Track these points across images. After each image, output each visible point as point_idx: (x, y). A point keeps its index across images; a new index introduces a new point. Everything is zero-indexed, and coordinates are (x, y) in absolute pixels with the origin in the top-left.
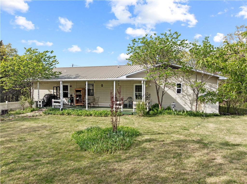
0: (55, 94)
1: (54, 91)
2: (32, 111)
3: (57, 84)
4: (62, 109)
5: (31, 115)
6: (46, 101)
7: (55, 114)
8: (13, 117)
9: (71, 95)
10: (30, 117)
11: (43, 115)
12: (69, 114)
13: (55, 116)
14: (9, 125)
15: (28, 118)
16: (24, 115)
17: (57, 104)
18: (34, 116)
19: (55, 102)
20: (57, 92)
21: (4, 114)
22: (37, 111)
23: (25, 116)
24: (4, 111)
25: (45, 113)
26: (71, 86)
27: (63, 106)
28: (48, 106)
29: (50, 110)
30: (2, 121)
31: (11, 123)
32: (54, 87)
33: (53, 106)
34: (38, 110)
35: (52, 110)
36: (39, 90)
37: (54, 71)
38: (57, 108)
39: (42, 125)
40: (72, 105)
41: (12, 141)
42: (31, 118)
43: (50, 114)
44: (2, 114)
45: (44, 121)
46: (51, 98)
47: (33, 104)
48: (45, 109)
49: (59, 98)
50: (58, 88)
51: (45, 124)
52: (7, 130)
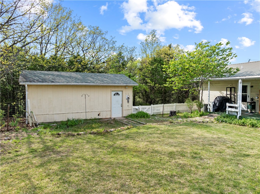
0: (229, 96)
1: (227, 93)
2: (201, 116)
3: (231, 85)
4: (241, 118)
5: (201, 121)
6: (217, 105)
7: (231, 123)
8: (181, 120)
9: (251, 99)
10: (200, 123)
11: (215, 122)
12: (253, 126)
13: (231, 125)
14: (178, 129)
15: (198, 124)
16: (193, 119)
17: (233, 110)
18: (204, 123)
19: (230, 107)
20: (231, 94)
21: (172, 116)
22: (206, 116)
23: (194, 121)
24: (172, 112)
25: (217, 120)
26: (252, 87)
27: (242, 113)
28: (219, 111)
29: (224, 117)
30: (171, 123)
31: (180, 127)
32: (227, 88)
33: (227, 112)
34: (208, 115)
35: (227, 118)
36: (210, 92)
37: (229, 67)
38: (233, 115)
39: (218, 138)
40: (253, 113)
41: (185, 156)
42: (201, 125)
43: (224, 122)
44: (171, 115)
45: (219, 131)
46: (224, 101)
47: (202, 108)
48: (216, 115)
49: (233, 101)
50: (233, 89)
51: (221, 136)
52: (177, 136)
